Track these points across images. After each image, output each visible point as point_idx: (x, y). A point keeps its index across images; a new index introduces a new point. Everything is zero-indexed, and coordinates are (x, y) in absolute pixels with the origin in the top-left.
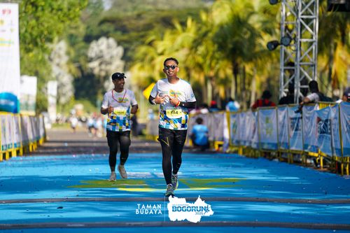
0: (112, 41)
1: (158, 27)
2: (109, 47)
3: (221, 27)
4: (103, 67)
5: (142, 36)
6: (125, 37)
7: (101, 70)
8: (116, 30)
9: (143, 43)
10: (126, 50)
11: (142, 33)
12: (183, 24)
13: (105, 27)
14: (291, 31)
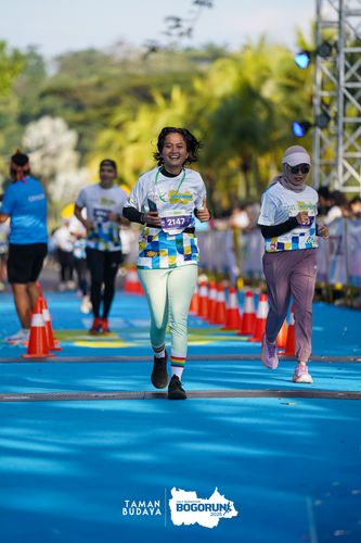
0: (59, 123)
1: (128, 101)
2: (54, 130)
3: (224, 100)
4: (48, 161)
5: (107, 116)
6: (80, 117)
7: (43, 167)
8: (66, 106)
9: (106, 126)
10: (81, 137)
11: (106, 110)
12: (167, 97)
13: (49, 102)
14: (328, 106)
